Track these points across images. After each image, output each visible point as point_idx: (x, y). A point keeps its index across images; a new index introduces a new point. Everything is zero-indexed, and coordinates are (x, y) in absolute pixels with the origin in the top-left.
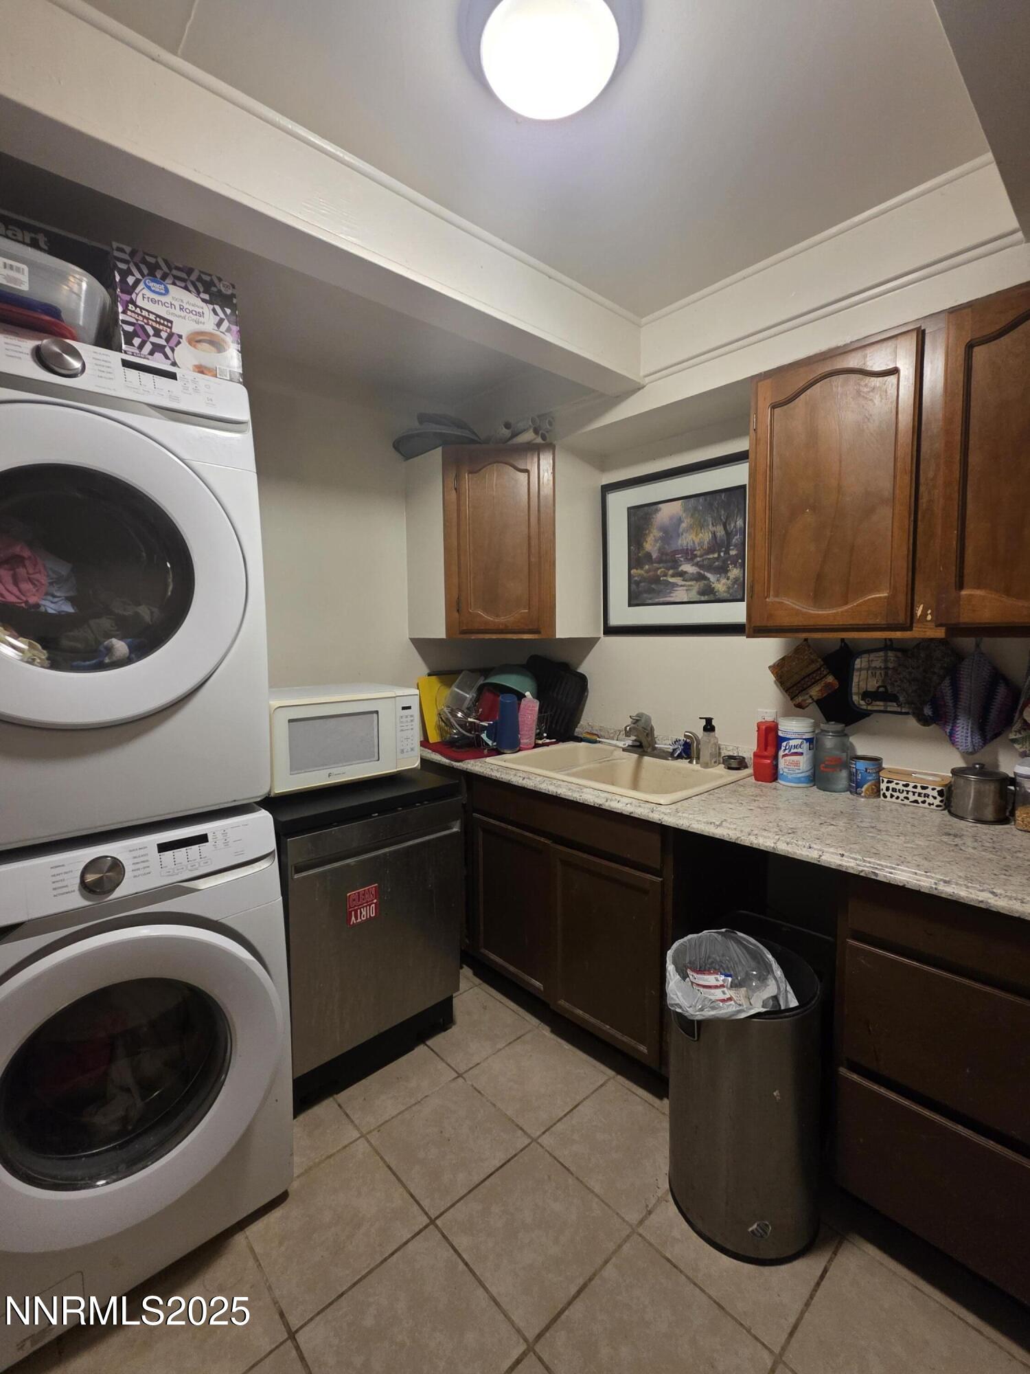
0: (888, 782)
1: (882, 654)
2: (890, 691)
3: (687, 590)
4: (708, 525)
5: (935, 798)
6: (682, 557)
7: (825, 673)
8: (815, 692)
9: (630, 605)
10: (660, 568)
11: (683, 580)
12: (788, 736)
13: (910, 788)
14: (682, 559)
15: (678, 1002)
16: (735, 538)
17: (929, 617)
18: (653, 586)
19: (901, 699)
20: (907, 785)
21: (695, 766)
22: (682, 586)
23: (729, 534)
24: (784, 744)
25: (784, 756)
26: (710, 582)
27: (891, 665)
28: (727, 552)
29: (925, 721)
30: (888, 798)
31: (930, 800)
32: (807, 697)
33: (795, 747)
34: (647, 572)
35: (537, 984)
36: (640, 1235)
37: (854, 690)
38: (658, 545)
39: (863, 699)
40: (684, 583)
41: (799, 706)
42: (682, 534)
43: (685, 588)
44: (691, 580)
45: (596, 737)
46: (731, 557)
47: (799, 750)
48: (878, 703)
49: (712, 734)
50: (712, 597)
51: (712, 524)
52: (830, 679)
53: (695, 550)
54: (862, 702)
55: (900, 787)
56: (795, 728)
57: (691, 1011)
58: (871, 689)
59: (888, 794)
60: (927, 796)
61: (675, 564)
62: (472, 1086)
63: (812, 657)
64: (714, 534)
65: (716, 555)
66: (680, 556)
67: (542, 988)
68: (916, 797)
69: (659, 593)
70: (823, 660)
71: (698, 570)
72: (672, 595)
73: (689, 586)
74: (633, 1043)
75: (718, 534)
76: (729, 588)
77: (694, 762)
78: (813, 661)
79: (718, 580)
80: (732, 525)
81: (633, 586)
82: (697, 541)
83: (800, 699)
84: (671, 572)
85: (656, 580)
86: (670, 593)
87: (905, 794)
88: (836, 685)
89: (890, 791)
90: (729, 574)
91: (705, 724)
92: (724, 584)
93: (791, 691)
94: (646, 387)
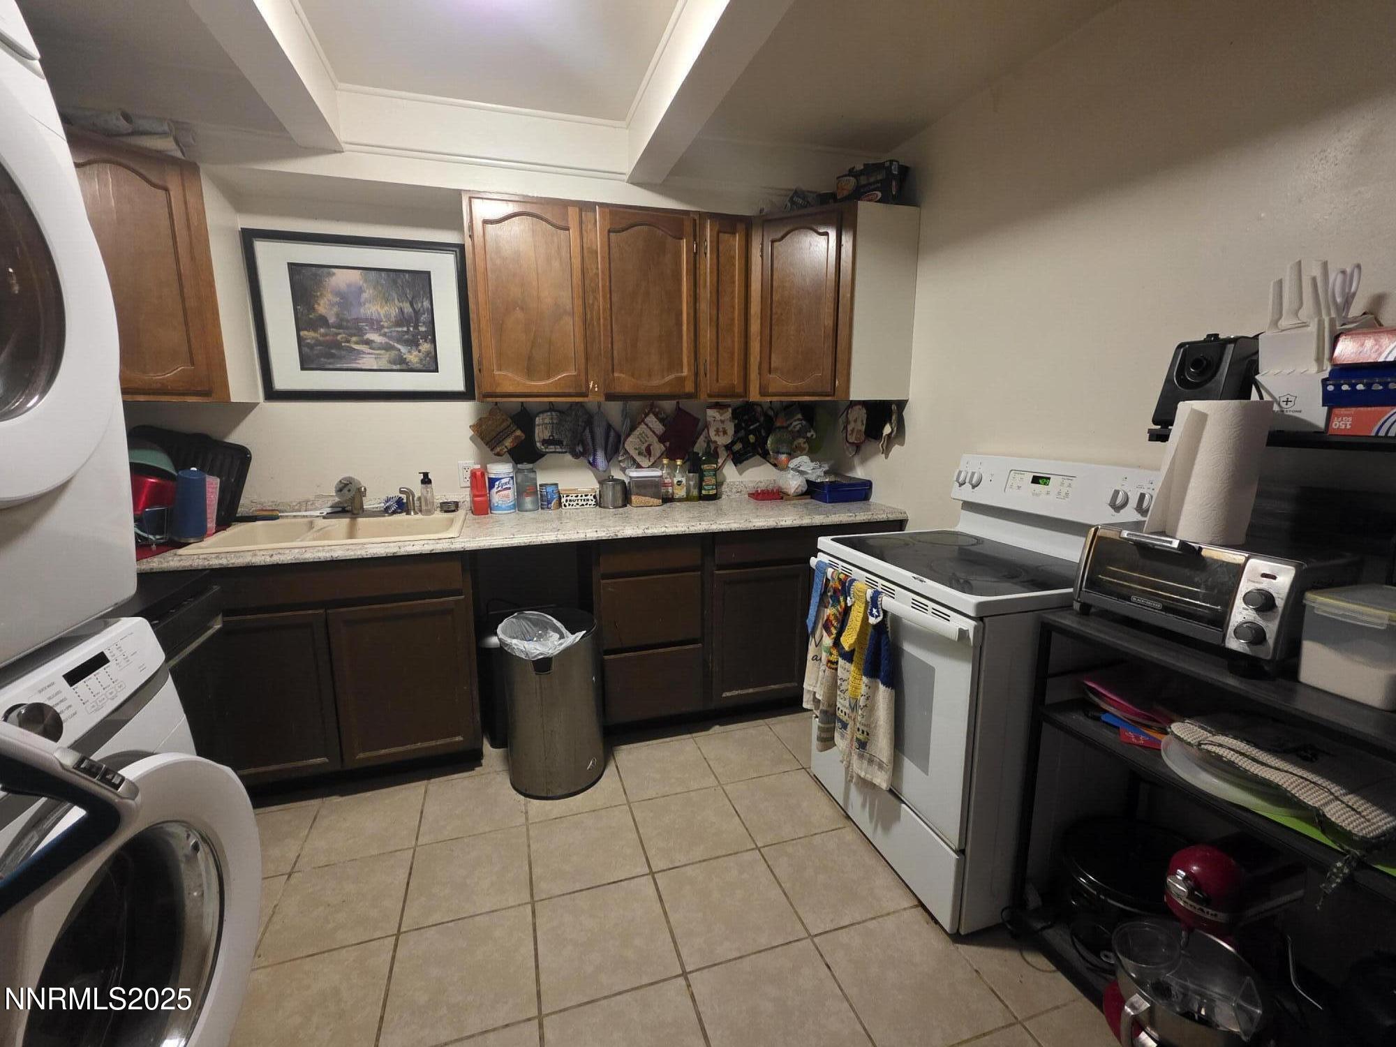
0: (567, 496)
1: (549, 413)
2: (556, 437)
3: (375, 358)
4: (393, 300)
5: (592, 500)
6: (366, 326)
7: (514, 429)
8: (508, 443)
9: (303, 368)
10: (340, 334)
11: (370, 348)
12: (500, 477)
13: (579, 498)
14: (367, 328)
15: (538, 652)
16: (424, 316)
17: (596, 389)
18: (333, 351)
19: (565, 443)
20: (577, 496)
21: (413, 516)
22: (369, 354)
23: (416, 312)
24: (497, 483)
25: (497, 492)
26: (401, 353)
27: (555, 421)
28: (416, 327)
29: (576, 455)
30: (568, 507)
31: (590, 502)
32: (504, 447)
33: (506, 484)
34: (323, 335)
35: (319, 760)
36: (533, 823)
37: (537, 439)
38: (335, 310)
39: (543, 445)
40: (371, 351)
41: (498, 454)
42: (365, 304)
43: (374, 356)
44: (379, 349)
45: (278, 513)
46: (419, 333)
47: (508, 486)
48: (551, 447)
49: (429, 486)
50: (404, 367)
51: (398, 300)
52: (518, 433)
53: (381, 322)
54: (543, 447)
55: (574, 498)
56: (502, 470)
57: (550, 652)
58: (547, 438)
59: (567, 504)
60: (588, 500)
61: (360, 332)
62: (314, 868)
63: (503, 417)
64: (401, 310)
65: (405, 329)
66: (364, 324)
67: (327, 760)
68: (583, 502)
69: (341, 358)
70: (511, 418)
71: (387, 340)
72: (357, 361)
73: (378, 354)
74: (448, 740)
75: (406, 311)
76: (421, 360)
77: (412, 513)
78: (503, 421)
79: (409, 352)
80: (420, 305)
81: (306, 350)
82: (382, 312)
83: (498, 449)
84: (354, 339)
85: (338, 345)
86: (356, 359)
87: (576, 502)
88: (523, 436)
89: (568, 502)
90: (420, 348)
91: (422, 477)
92: (416, 356)
93: (490, 444)
94: (345, 153)
